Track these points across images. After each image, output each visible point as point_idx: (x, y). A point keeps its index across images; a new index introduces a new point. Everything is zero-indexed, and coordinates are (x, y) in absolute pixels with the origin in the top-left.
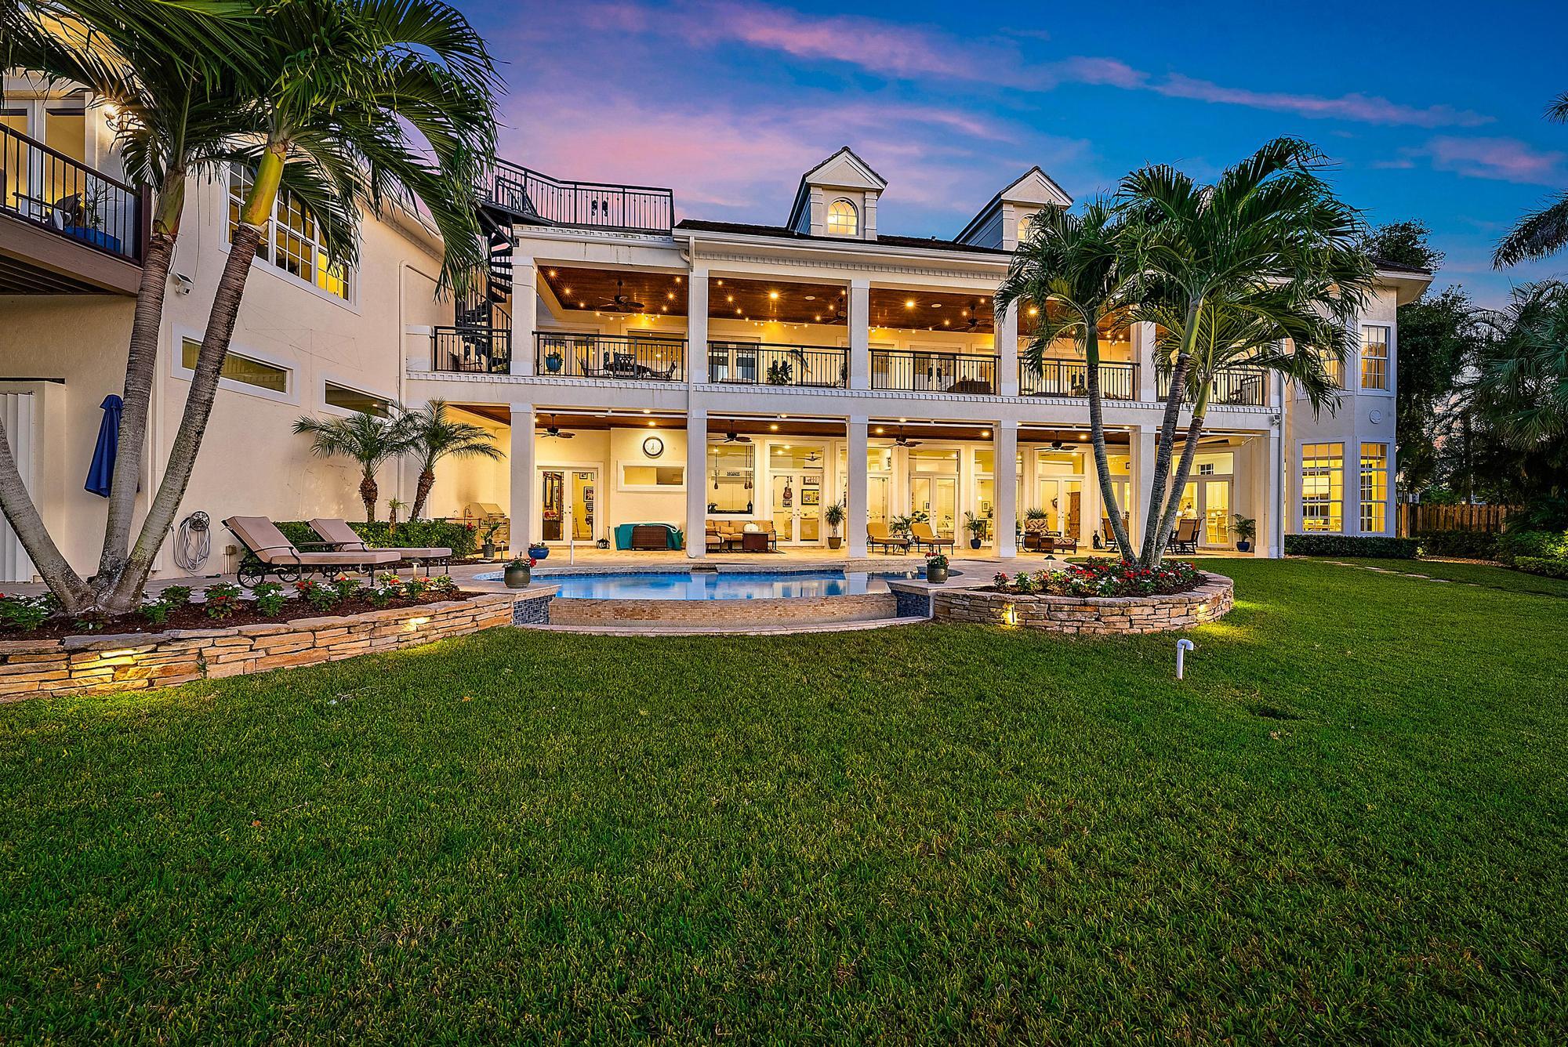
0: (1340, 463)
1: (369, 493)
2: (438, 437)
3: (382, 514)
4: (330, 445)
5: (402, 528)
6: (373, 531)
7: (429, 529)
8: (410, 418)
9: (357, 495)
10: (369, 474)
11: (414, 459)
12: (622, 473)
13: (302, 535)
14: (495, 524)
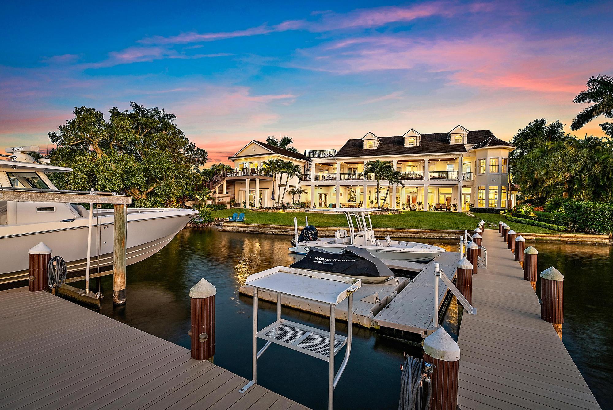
0: (484, 191)
1: (293, 199)
2: (301, 191)
3: (295, 202)
4: (289, 194)
5: (297, 203)
6: (294, 204)
7: (300, 204)
8: (298, 189)
9: (292, 199)
10: (293, 197)
11: (298, 195)
12: (332, 195)
13: (288, 204)
14: (309, 203)
